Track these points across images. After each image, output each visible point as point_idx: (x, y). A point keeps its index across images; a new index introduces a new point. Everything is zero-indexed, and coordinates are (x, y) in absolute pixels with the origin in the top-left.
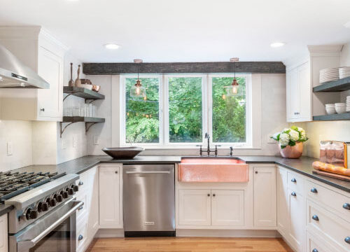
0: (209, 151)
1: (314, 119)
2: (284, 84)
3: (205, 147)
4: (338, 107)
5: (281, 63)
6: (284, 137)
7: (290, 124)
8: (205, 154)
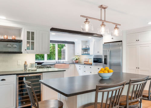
0: (58, 62)
1: (82, 55)
2: (74, 47)
3: (57, 61)
4: (87, 53)
5: (74, 42)
6: (75, 58)
7: (76, 56)
8: (57, 63)
